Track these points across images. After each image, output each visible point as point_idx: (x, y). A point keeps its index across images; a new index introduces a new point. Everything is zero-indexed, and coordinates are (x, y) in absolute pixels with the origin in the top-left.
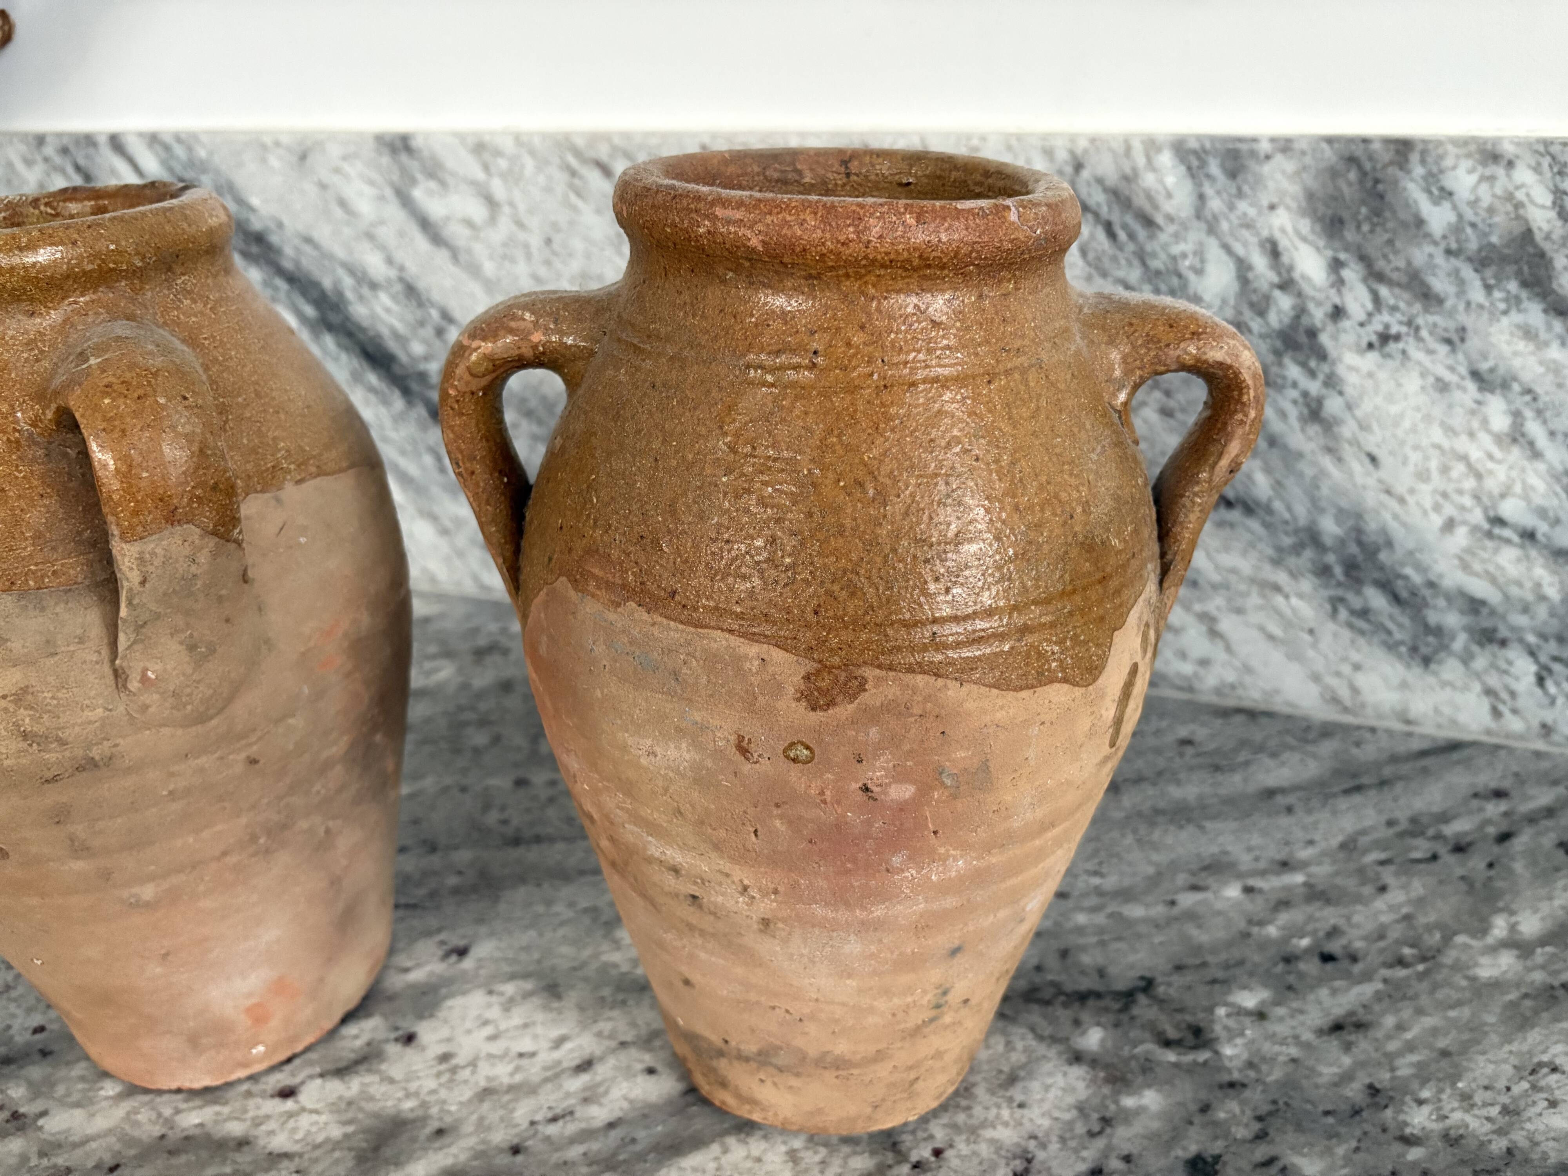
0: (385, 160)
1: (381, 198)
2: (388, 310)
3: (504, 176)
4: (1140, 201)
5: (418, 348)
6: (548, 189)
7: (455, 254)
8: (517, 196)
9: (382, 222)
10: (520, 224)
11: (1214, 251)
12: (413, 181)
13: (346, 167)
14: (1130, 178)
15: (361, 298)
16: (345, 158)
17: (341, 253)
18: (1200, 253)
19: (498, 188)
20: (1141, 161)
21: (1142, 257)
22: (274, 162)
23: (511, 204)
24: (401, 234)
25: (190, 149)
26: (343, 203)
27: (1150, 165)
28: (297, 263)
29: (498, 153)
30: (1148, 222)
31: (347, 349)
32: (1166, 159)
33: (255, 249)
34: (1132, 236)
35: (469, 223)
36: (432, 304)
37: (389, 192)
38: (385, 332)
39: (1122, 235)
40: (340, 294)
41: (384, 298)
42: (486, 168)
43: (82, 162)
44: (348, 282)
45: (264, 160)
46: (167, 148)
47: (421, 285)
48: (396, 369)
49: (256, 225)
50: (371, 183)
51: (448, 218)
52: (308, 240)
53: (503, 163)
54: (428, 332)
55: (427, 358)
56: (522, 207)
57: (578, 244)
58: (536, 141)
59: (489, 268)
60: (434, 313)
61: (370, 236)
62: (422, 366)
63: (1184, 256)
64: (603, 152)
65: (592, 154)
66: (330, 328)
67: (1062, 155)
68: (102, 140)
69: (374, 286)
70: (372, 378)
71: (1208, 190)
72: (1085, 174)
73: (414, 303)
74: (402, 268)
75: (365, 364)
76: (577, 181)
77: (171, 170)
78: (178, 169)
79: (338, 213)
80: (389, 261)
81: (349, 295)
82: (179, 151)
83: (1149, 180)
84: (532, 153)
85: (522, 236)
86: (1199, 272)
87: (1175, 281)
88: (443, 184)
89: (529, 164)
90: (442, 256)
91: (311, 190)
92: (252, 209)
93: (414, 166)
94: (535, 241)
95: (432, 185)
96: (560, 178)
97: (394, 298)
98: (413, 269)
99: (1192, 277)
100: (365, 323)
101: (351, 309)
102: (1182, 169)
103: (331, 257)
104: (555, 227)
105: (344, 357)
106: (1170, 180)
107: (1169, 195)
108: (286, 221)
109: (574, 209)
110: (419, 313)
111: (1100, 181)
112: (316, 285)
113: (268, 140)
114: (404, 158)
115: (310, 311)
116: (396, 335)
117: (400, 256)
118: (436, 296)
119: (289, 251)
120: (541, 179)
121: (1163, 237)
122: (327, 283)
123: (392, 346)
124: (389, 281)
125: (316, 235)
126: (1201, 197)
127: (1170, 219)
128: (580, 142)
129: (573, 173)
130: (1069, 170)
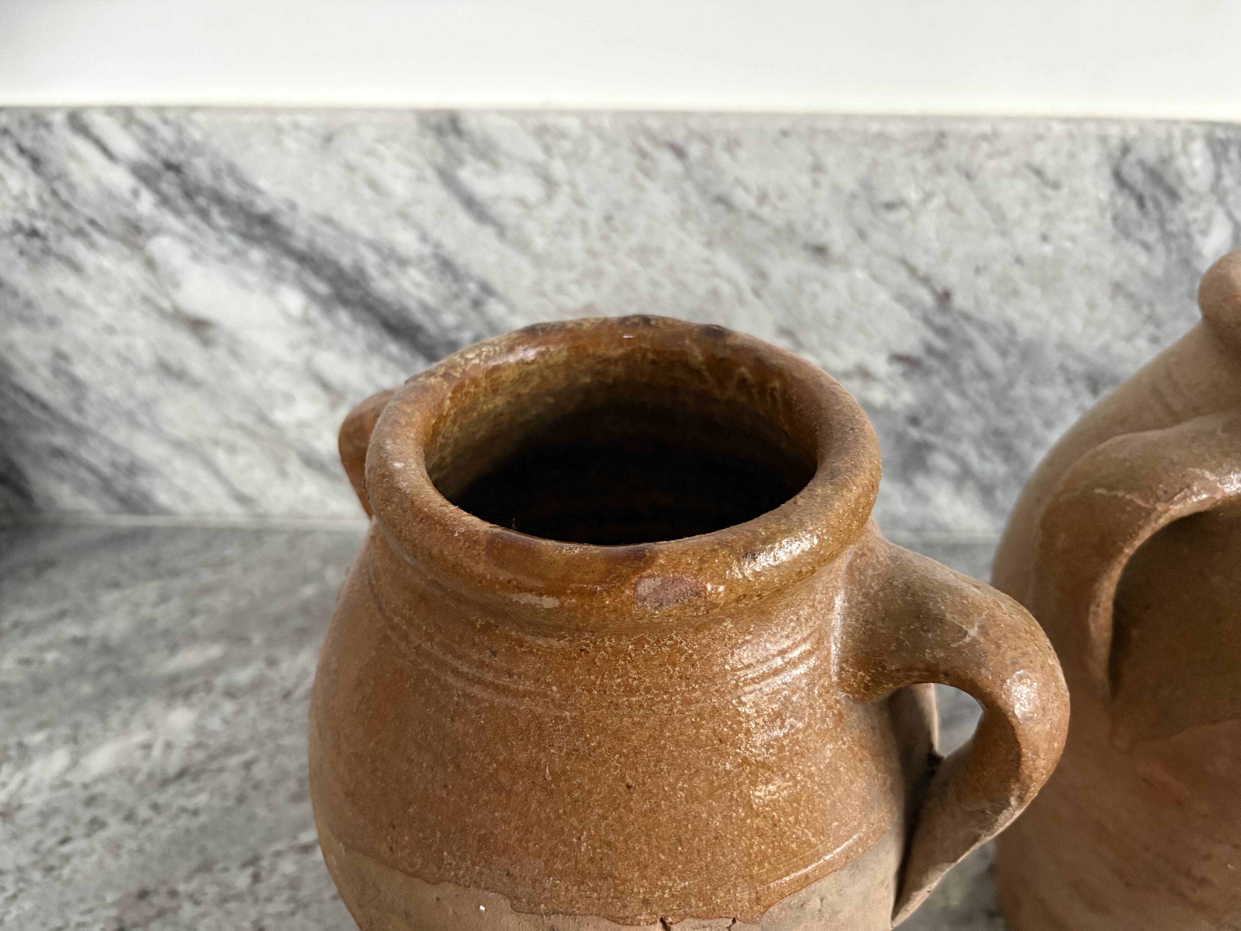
0: (430, 142)
1: (421, 179)
2: (417, 285)
3: (566, 158)
4: (1171, 179)
5: (449, 319)
6: (615, 170)
7: (501, 231)
8: (580, 176)
9: (419, 202)
10: (579, 203)
11: (1220, 216)
12: (460, 162)
13: (382, 149)
14: (1166, 161)
15: (387, 274)
16: (380, 140)
17: (365, 231)
18: (1209, 219)
19: (558, 168)
20: (1177, 146)
21: (1162, 222)
22: (290, 143)
23: (572, 184)
24: (440, 212)
25: (180, 131)
26: (373, 184)
27: (1185, 151)
28: (311, 244)
29: (562, 135)
30: (1173, 195)
31: (365, 323)
32: (1198, 147)
33: (258, 231)
34: (1158, 205)
35: (521, 202)
36: (471, 278)
37: (430, 173)
38: (413, 306)
39: (1150, 205)
40: (360, 271)
41: (414, 274)
42: (547, 150)
43: (27, 143)
44: (371, 260)
45: (277, 143)
46: (149, 129)
47: (460, 261)
48: (422, 339)
49: (262, 206)
50: (410, 164)
51: (497, 198)
52: (327, 220)
53: (567, 146)
54: (464, 303)
55: (459, 328)
56: (583, 187)
57: (640, 221)
58: (606, 123)
59: (540, 243)
60: (473, 287)
61: (403, 215)
62: (453, 336)
63: (1195, 220)
64: (679, 136)
65: (667, 137)
66: (347, 303)
67: (1115, 143)
68: (58, 119)
69: (403, 263)
70: (394, 348)
71: (1225, 170)
72: (1131, 158)
73: (449, 278)
74: (438, 245)
75: (386, 337)
76: (647, 163)
77: (153, 152)
78: (163, 151)
79: (367, 193)
80: (424, 238)
81: (372, 271)
82: (167, 133)
83: (1181, 162)
84: (601, 135)
85: (580, 213)
86: (1204, 233)
87: (1184, 240)
88: (495, 165)
89: (596, 146)
90: (487, 234)
91: (336, 171)
92: (258, 192)
93: (463, 147)
94: (594, 218)
95: (483, 166)
96: (629, 159)
97: (427, 273)
98: (450, 245)
99: (1198, 237)
100: (390, 299)
101: (373, 285)
102: (1209, 155)
103: (354, 236)
104: (618, 205)
105: (360, 331)
106: (1198, 163)
107: (1194, 174)
108: (301, 202)
109: (640, 188)
110: (455, 288)
111: (1142, 163)
112: (334, 264)
113: (283, 120)
114: (452, 140)
115: (322, 288)
116: (425, 308)
117: (436, 233)
118: (476, 270)
119: (301, 231)
120: (608, 161)
121: (1183, 207)
122: (346, 261)
123: (420, 317)
124: (421, 259)
125: (336, 215)
126: (1218, 176)
127: (1191, 192)
128: (654, 124)
129: (643, 154)
130: (1117, 154)
